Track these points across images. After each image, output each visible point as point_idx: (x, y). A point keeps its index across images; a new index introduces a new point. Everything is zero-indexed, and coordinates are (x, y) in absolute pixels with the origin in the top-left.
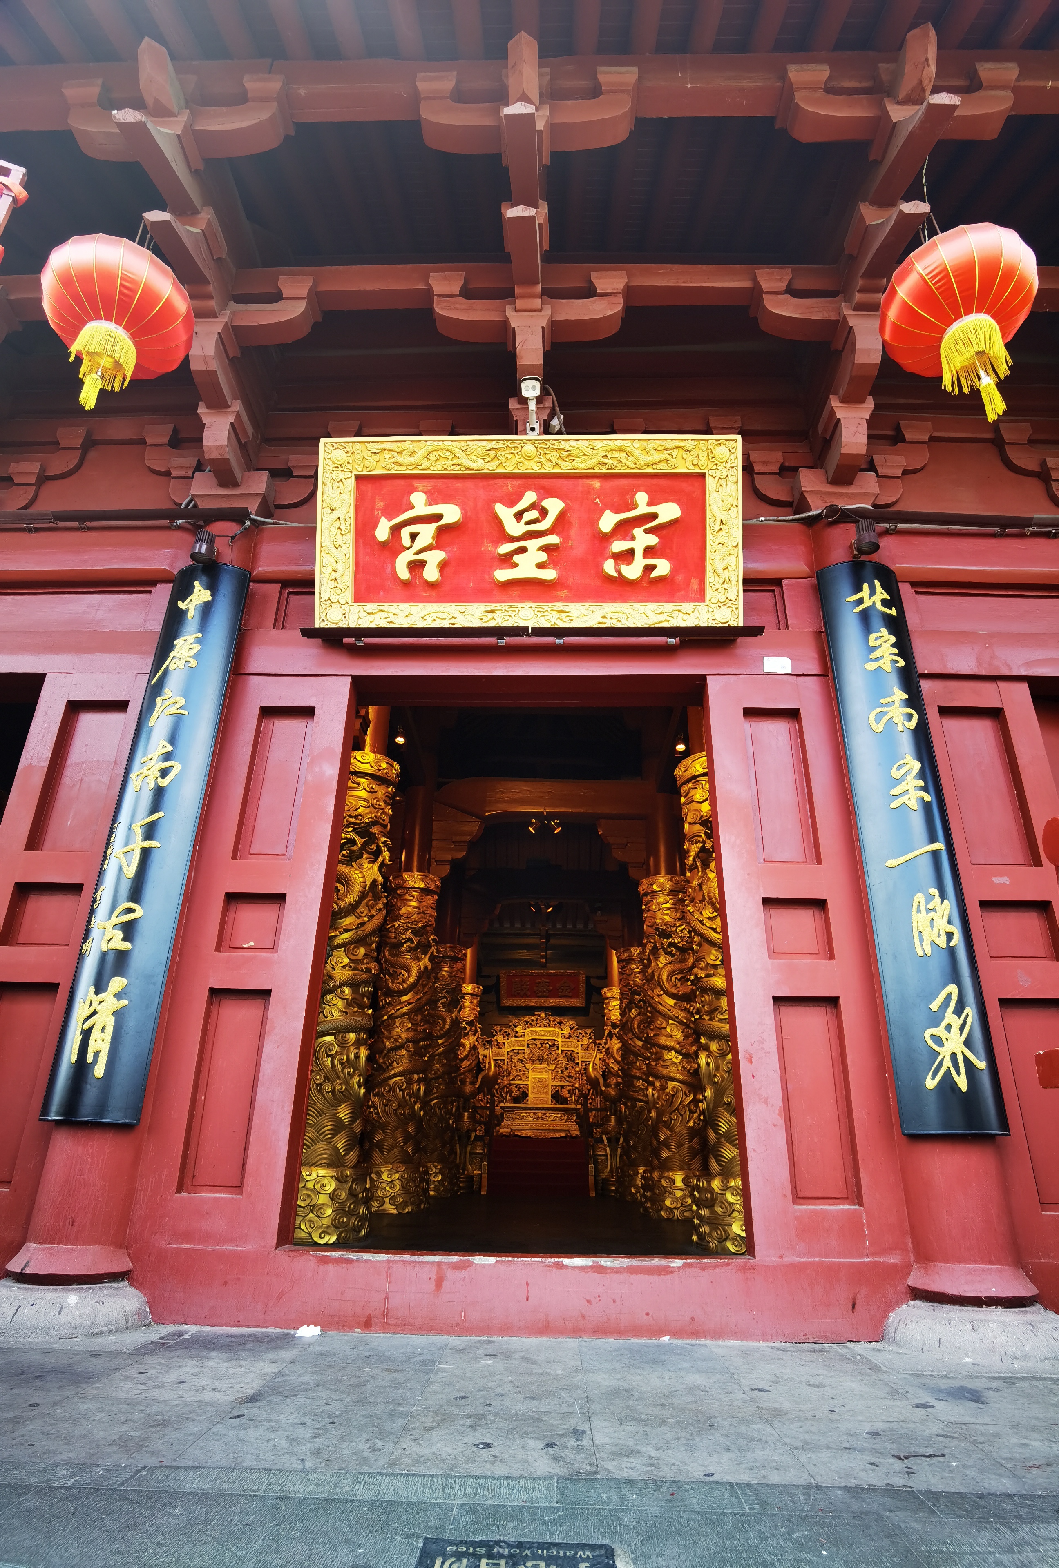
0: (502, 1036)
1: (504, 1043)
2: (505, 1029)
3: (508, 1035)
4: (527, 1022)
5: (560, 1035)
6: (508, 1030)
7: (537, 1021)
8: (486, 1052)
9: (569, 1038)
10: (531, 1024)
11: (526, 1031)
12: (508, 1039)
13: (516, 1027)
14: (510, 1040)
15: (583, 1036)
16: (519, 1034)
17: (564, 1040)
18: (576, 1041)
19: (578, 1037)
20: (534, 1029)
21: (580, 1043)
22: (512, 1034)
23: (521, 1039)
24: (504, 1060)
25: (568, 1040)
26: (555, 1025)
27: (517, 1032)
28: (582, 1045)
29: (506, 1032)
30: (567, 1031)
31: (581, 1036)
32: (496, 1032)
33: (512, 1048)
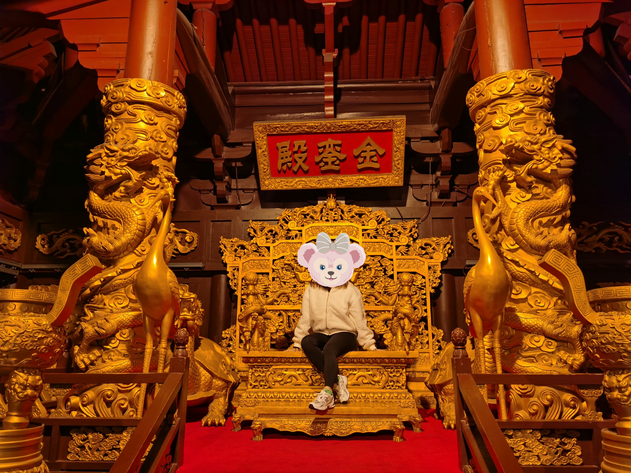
0: (264, 237)
1: (268, 248)
2: (268, 227)
3: (275, 235)
4: (305, 216)
5: (361, 233)
6: (276, 228)
7: (322, 212)
8: (239, 263)
9: (375, 237)
10: (312, 218)
11: (304, 229)
12: (274, 242)
13: (287, 223)
14: (277, 242)
15: (400, 233)
16: (293, 234)
17: (368, 240)
18: (387, 242)
19: (391, 235)
20: (316, 224)
21: (394, 244)
22: (283, 233)
23: (295, 241)
24: (268, 274)
25: (374, 240)
26: (353, 217)
27: (289, 230)
28: (397, 247)
29: (271, 231)
30: (372, 225)
31: (396, 234)
32: (255, 231)
33: (281, 255)
